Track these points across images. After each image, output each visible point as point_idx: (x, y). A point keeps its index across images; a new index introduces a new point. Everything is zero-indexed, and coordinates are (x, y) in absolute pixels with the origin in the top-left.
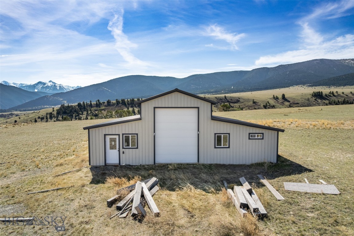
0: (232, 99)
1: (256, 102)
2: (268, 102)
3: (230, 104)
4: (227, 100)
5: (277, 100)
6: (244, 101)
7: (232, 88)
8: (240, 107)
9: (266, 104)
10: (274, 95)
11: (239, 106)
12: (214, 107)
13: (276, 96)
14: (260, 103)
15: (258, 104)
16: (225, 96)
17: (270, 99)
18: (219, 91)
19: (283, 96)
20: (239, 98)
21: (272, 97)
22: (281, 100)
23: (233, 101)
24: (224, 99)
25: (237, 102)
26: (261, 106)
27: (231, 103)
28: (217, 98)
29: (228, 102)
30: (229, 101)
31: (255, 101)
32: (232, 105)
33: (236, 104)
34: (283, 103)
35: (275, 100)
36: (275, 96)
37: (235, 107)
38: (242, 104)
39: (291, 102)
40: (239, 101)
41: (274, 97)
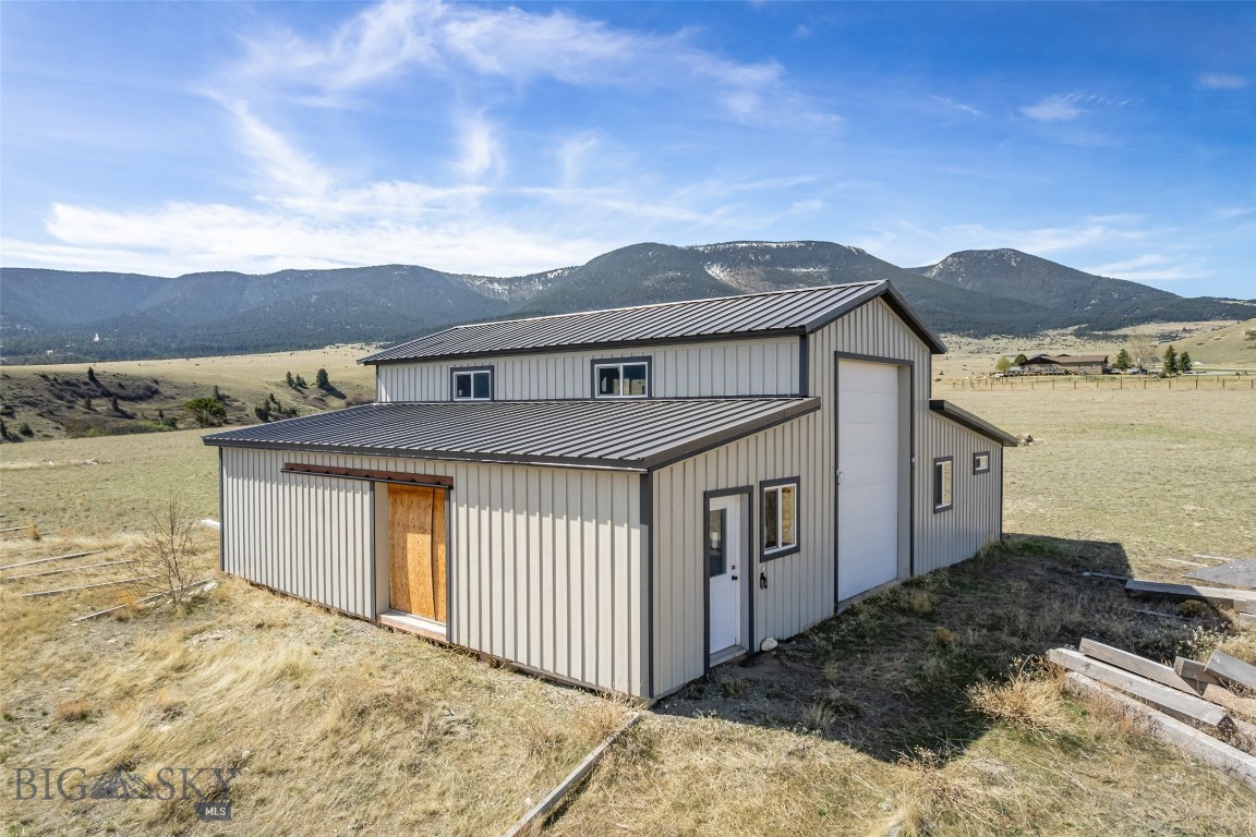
0: (124, 383)
1: (228, 397)
2: (272, 396)
3: (115, 404)
4: (99, 385)
5: (299, 391)
6: (176, 391)
7: (97, 339)
8: (161, 416)
9: (267, 403)
10: (289, 374)
11: (157, 413)
12: (39, 415)
13: (298, 378)
14: (242, 400)
15: (235, 404)
16: (91, 372)
17: (277, 385)
18: (29, 352)
19: (323, 376)
20: (156, 382)
21: (285, 379)
22: (313, 391)
23: (129, 392)
24: (85, 384)
25: (150, 397)
26: (248, 411)
27: (119, 401)
28: (51, 377)
29: (106, 394)
30: (113, 390)
31: (221, 392)
32: (125, 406)
33: (144, 405)
34: (323, 400)
35: (295, 392)
36: (294, 377)
37: (139, 415)
38: (172, 404)
39: (349, 398)
40: (156, 392)
41: (290, 382)
